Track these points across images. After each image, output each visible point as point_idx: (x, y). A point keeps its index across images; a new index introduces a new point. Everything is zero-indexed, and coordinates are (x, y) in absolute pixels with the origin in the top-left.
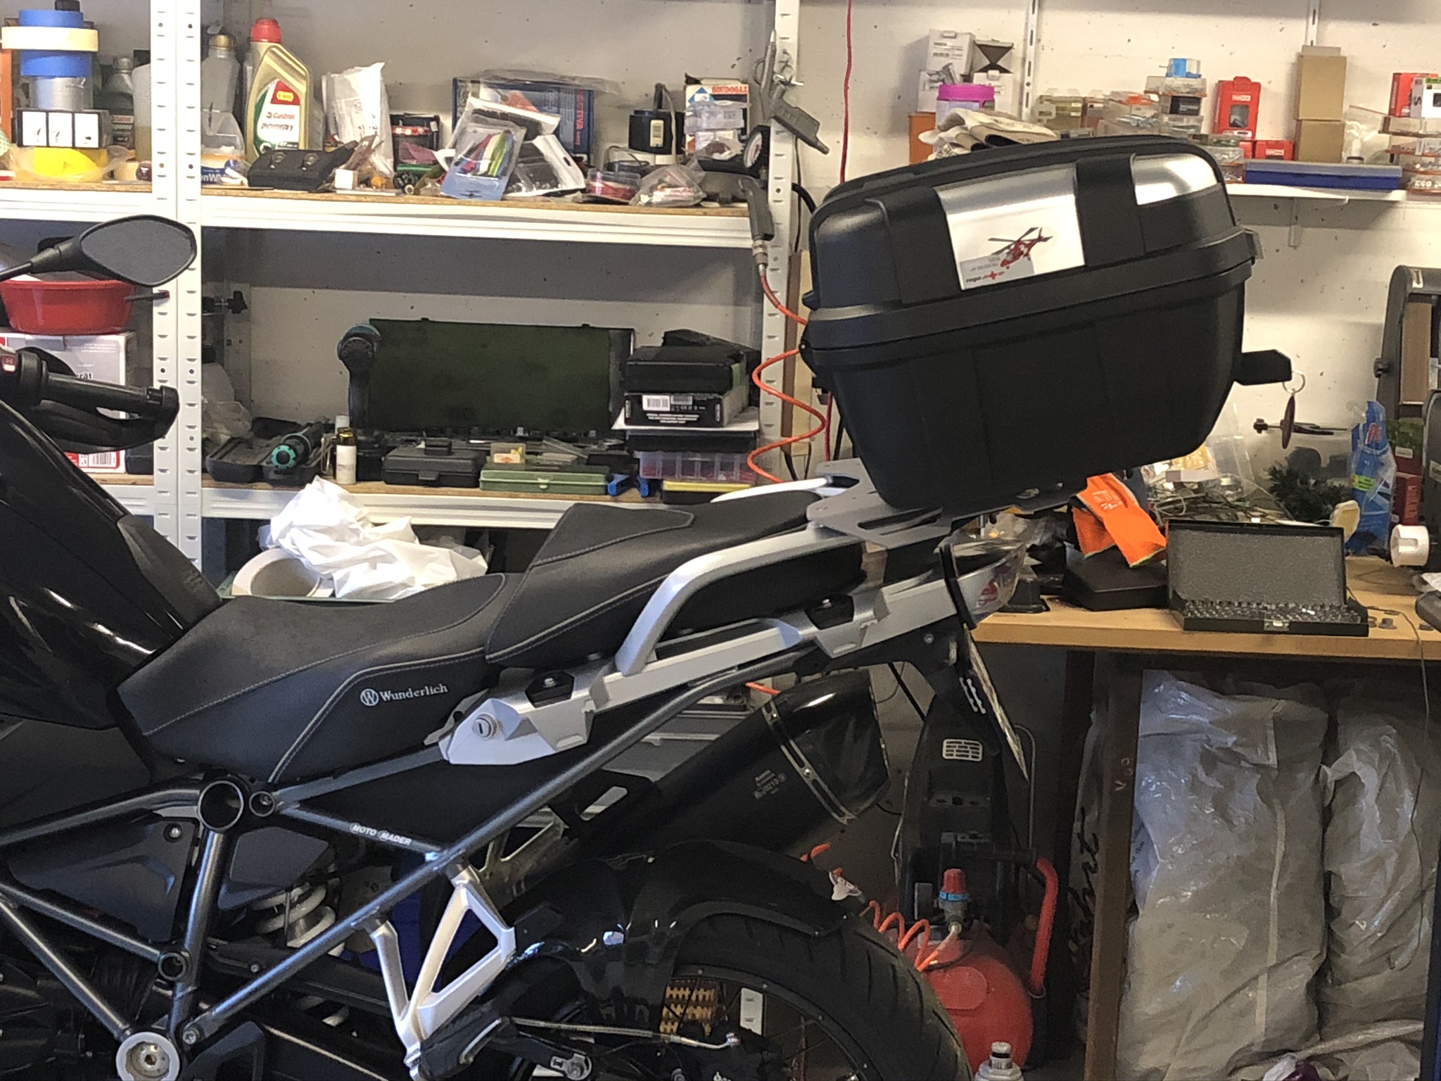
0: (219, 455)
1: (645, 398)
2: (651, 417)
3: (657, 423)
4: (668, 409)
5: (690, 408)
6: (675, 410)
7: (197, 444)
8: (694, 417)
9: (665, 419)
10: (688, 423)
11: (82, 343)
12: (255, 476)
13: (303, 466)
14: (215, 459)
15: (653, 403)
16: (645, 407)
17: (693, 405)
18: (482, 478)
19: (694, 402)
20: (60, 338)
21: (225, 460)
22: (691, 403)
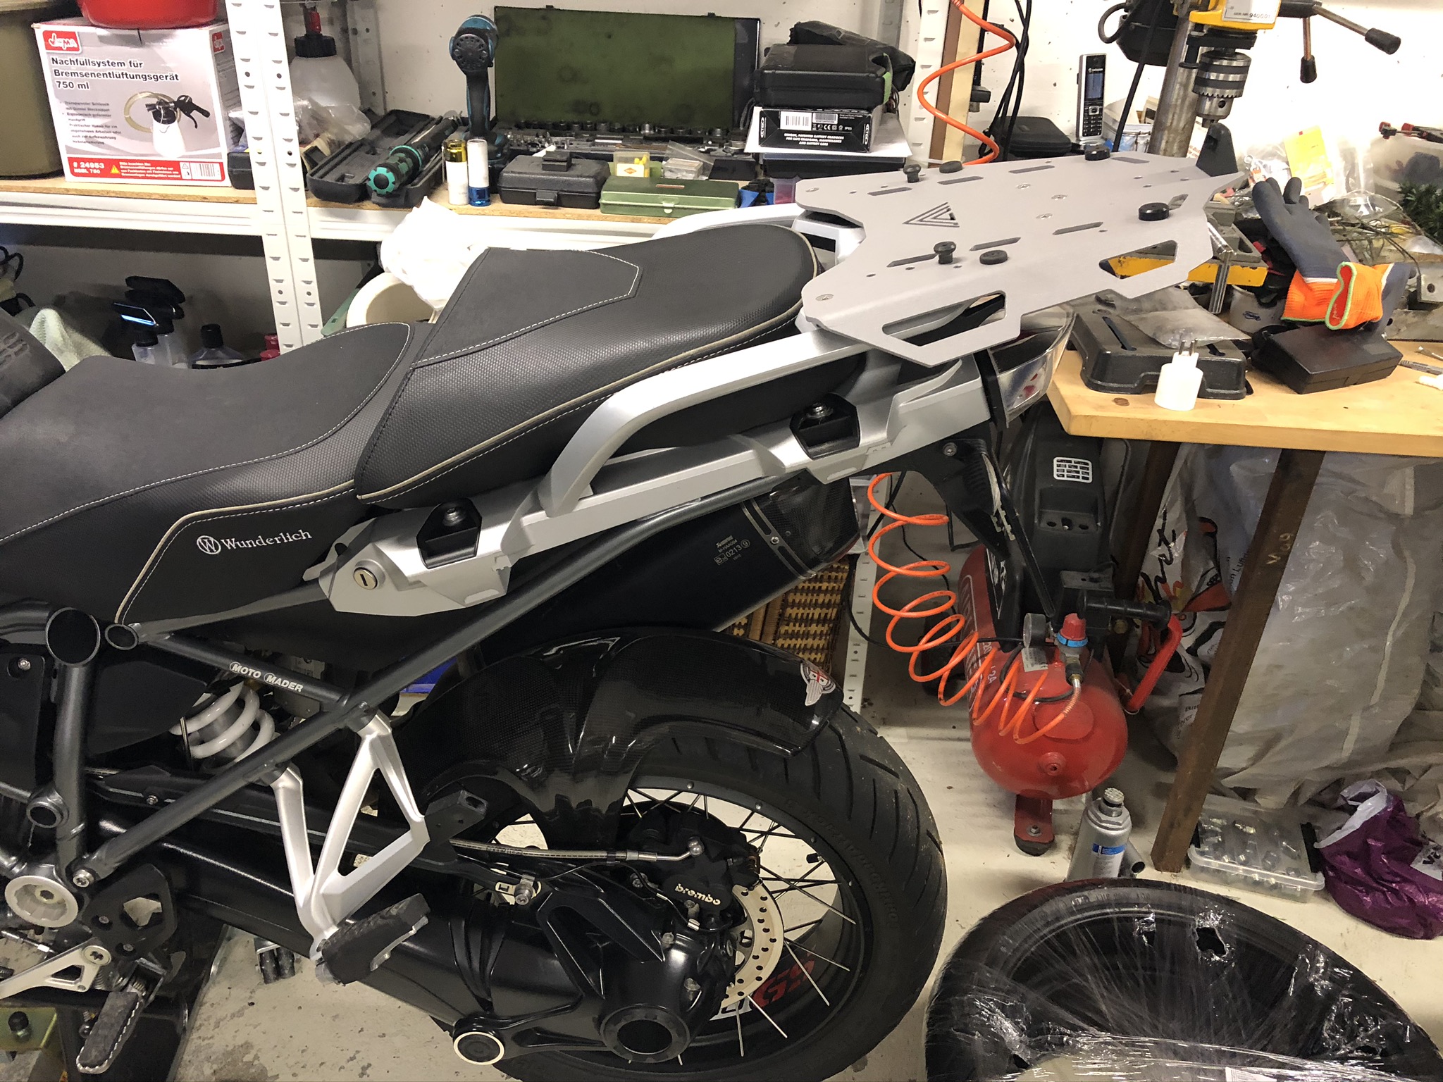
0: (321, 172)
1: (784, 115)
2: (789, 137)
3: (795, 144)
4: (809, 128)
5: (834, 128)
6: (818, 130)
7: (297, 158)
8: (838, 139)
9: (804, 139)
10: (832, 146)
11: (159, 39)
12: (360, 195)
13: (409, 186)
14: (315, 177)
15: (793, 120)
16: (783, 126)
17: (838, 125)
18: (602, 201)
19: (840, 121)
20: (135, 33)
21: (329, 179)
22: (836, 122)
